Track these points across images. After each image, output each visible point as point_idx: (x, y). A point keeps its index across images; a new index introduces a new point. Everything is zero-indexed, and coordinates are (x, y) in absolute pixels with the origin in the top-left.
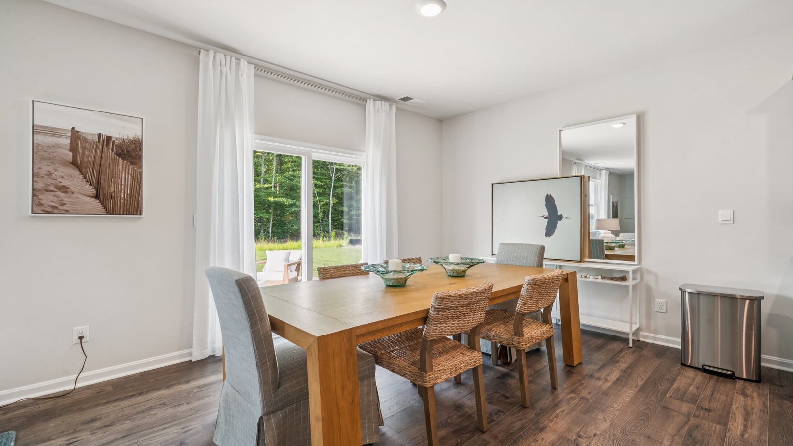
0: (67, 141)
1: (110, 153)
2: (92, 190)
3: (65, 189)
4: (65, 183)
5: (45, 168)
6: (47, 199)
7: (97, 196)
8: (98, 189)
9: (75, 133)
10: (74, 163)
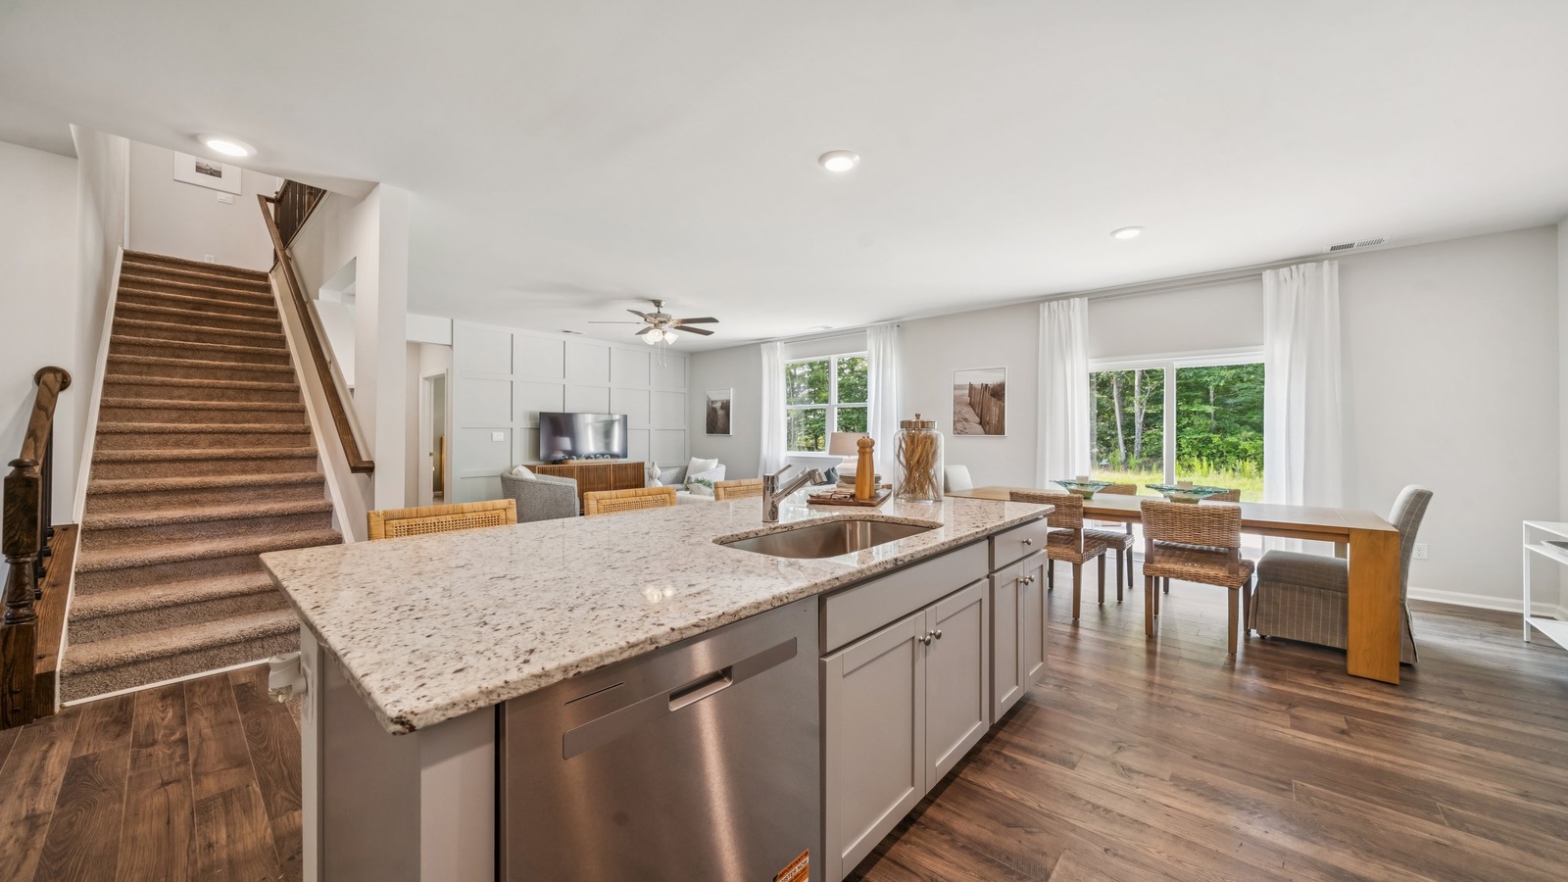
0: (967, 392)
1: (987, 395)
2: (978, 420)
3: (966, 420)
4: (967, 416)
5: (959, 409)
6: (959, 426)
7: (980, 424)
8: (981, 419)
9: (971, 385)
10: (970, 404)
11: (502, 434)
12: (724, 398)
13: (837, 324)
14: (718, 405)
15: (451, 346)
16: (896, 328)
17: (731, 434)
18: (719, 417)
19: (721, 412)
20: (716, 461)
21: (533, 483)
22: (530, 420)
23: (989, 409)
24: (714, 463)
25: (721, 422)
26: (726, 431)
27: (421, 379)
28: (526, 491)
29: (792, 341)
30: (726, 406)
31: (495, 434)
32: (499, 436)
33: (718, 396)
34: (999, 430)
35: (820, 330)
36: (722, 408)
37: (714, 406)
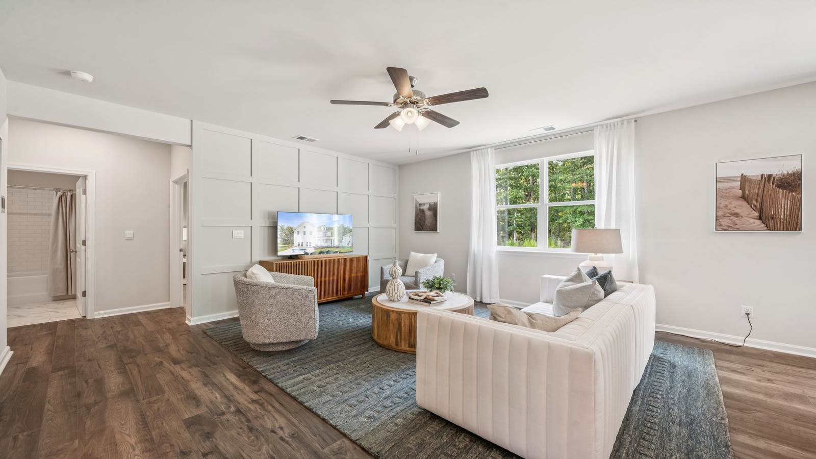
0: (738, 184)
1: (770, 186)
2: (756, 214)
3: (736, 215)
4: (737, 211)
5: (723, 202)
6: (725, 222)
7: (760, 218)
8: (761, 213)
9: (743, 177)
10: (743, 197)
11: (243, 231)
12: (432, 201)
13: (562, 124)
14: (426, 207)
15: (190, 146)
16: (633, 124)
17: (438, 231)
18: (427, 217)
19: (428, 213)
20: (436, 255)
21: (269, 287)
22: (269, 218)
23: (774, 203)
24: (433, 257)
25: (428, 221)
26: (434, 228)
27: (171, 184)
28: (260, 297)
29: (502, 148)
30: (434, 208)
31: (235, 232)
32: (239, 234)
33: (426, 200)
34: (793, 224)
35: (542, 132)
36: (429, 209)
37: (422, 207)
